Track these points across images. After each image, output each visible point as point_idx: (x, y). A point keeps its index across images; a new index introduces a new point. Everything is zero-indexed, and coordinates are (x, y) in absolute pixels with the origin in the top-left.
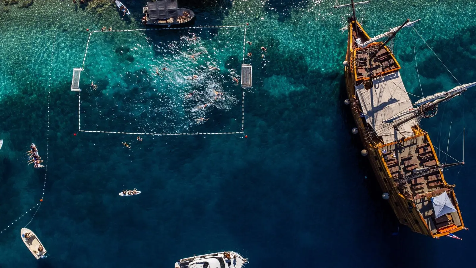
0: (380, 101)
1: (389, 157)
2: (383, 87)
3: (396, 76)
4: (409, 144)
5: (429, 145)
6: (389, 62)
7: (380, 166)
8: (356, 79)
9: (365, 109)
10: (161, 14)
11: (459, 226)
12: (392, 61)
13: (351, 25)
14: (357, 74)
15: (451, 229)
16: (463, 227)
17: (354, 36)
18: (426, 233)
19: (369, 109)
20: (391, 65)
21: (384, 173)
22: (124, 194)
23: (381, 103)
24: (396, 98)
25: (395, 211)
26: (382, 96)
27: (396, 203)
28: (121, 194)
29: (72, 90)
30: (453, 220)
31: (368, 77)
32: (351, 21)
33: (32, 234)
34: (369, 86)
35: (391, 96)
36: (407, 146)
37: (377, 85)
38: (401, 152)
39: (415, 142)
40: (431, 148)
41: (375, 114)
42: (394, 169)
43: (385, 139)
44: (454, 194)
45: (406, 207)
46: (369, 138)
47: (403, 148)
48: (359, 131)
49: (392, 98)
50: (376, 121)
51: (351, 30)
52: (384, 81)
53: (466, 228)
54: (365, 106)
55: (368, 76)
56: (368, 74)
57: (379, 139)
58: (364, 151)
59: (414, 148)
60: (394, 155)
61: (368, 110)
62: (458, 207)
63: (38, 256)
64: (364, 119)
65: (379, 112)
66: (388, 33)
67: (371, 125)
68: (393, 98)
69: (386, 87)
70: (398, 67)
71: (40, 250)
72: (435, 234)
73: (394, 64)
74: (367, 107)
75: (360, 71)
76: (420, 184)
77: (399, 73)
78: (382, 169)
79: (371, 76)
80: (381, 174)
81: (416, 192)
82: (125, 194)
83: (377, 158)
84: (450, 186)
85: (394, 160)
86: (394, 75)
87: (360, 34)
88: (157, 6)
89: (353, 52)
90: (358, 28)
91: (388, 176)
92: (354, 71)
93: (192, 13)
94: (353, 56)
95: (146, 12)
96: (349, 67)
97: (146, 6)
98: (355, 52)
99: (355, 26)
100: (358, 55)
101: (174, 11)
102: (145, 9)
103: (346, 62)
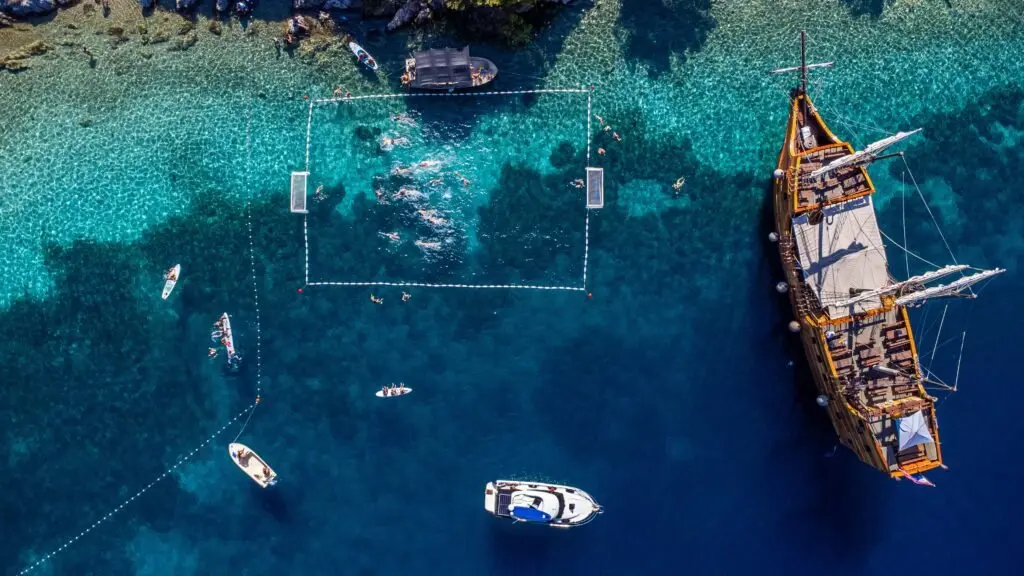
0: (833, 246)
1: (837, 343)
2: (841, 222)
3: (865, 202)
4: (871, 321)
5: (904, 325)
6: (857, 180)
7: (818, 354)
8: (796, 208)
9: (806, 258)
10: (439, 75)
11: (933, 461)
12: (860, 178)
13: (796, 102)
14: (799, 200)
15: (920, 464)
16: (939, 463)
17: (798, 122)
18: (881, 467)
19: (815, 259)
20: (858, 184)
21: (824, 364)
23: (835, 250)
24: (862, 244)
25: (834, 424)
26: (838, 238)
27: (837, 414)
28: (380, 394)
29: (293, 210)
30: (925, 452)
31: (816, 203)
32: (797, 96)
33: (247, 450)
34: (816, 218)
35: (855, 239)
36: (869, 325)
37: (830, 218)
38: (857, 334)
39: (882, 318)
40: (907, 330)
41: (824, 270)
42: (844, 363)
43: (832, 311)
44: (933, 410)
45: (855, 425)
46: (806, 307)
47: (860, 327)
48: (789, 289)
49: (854, 242)
50: (823, 283)
51: (794, 112)
52: (842, 211)
53: (944, 467)
54: (808, 254)
55: (817, 201)
56: (816, 197)
57: (824, 312)
58: (795, 325)
59: (879, 327)
60: (844, 340)
61: (813, 261)
62: (936, 432)
63: (265, 482)
64: (801, 275)
65: (830, 266)
66: (863, 153)
67: (814, 288)
68: (857, 243)
69: (847, 221)
70: (870, 189)
71: (267, 474)
72: (895, 471)
73: (865, 183)
74: (811, 254)
75: (804, 194)
76: (882, 388)
77: (870, 198)
78: (822, 359)
79: (822, 202)
80: (820, 366)
81: (875, 399)
82: (385, 393)
83: (817, 341)
84: (929, 397)
85: (843, 347)
86: (861, 201)
87: (811, 120)
88: (432, 59)
89: (796, 158)
90: (808, 109)
91: (831, 372)
92: (793, 193)
93: (494, 67)
94: (795, 166)
95: (412, 69)
96: (785, 181)
97: (410, 57)
98: (799, 160)
99: (802, 105)
100: (804, 165)
101: (463, 71)
102: (410, 62)
103: (779, 172)
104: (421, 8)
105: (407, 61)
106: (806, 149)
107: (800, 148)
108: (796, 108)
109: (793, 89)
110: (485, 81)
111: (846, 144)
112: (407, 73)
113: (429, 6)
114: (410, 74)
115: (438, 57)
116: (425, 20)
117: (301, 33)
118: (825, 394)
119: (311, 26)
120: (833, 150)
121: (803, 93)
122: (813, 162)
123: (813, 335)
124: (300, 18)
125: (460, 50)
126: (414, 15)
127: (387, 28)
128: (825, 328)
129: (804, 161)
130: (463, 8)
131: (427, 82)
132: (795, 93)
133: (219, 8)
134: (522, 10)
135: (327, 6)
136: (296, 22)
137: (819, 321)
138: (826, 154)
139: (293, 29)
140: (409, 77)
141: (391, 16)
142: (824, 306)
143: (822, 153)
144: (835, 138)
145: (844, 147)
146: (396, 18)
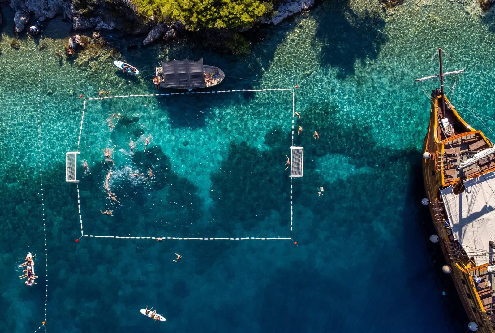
0: (470, 210)
1: (483, 285)
2: (477, 190)
6: (488, 159)
7: (468, 292)
8: (443, 184)
10: (181, 80)
13: (437, 101)
14: (445, 176)
17: (439, 115)
19: (457, 221)
21: (473, 301)
22: (146, 313)
23: (472, 213)
24: (492, 206)
26: (474, 203)
29: (67, 180)
31: (458, 177)
32: (437, 96)
34: (458, 190)
35: (486, 203)
37: (469, 188)
41: (463, 229)
42: (487, 301)
46: (456, 257)
49: (486, 206)
50: (463, 237)
51: (436, 108)
52: (478, 182)
54: (451, 217)
58: (447, 268)
61: (455, 223)
65: (470, 225)
68: (488, 206)
69: (481, 190)
75: (448, 172)
78: (471, 296)
79: (462, 177)
80: (470, 301)
83: (466, 281)
85: (487, 288)
87: (449, 114)
88: (176, 68)
89: (441, 144)
90: (446, 105)
91: (480, 308)
92: (440, 171)
93: (222, 73)
94: (440, 151)
95: (160, 74)
96: (433, 162)
97: (158, 66)
98: (443, 146)
99: (441, 101)
100: (447, 150)
101: (199, 76)
102: (159, 70)
103: (427, 154)
104: (168, 29)
105: (157, 69)
106: (448, 136)
107: (443, 136)
108: (436, 105)
109: (433, 91)
110: (215, 83)
111: (479, 131)
112: (157, 78)
113: (173, 27)
114: (159, 78)
115: (181, 66)
116: (171, 38)
117: (78, 49)
118: (475, 321)
119: (86, 43)
120: (469, 137)
121: (442, 94)
122: (454, 147)
123: (462, 278)
124: (78, 37)
125: (196, 60)
126: (163, 34)
127: (142, 44)
128: (471, 274)
129: (447, 147)
130: (198, 30)
131: (172, 85)
132: (435, 94)
133: (17, 30)
134: (243, 30)
135: (98, 28)
136: (74, 40)
137: (466, 268)
138: (463, 140)
139: (72, 45)
140: (158, 80)
141: (146, 35)
142: (470, 257)
143: (459, 140)
144: (469, 127)
145: (477, 134)
146: (149, 37)
